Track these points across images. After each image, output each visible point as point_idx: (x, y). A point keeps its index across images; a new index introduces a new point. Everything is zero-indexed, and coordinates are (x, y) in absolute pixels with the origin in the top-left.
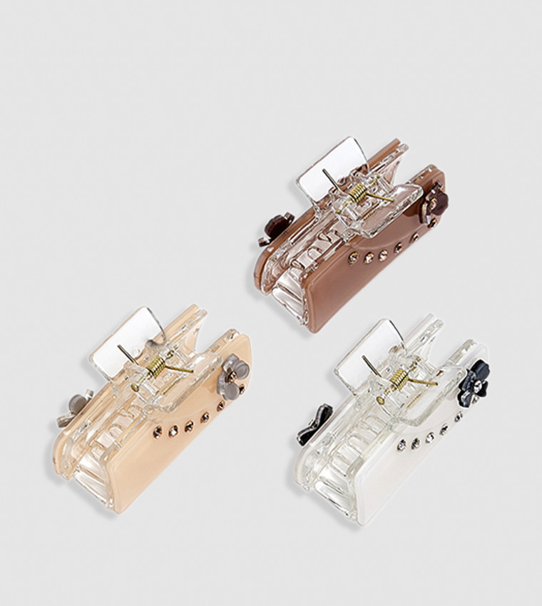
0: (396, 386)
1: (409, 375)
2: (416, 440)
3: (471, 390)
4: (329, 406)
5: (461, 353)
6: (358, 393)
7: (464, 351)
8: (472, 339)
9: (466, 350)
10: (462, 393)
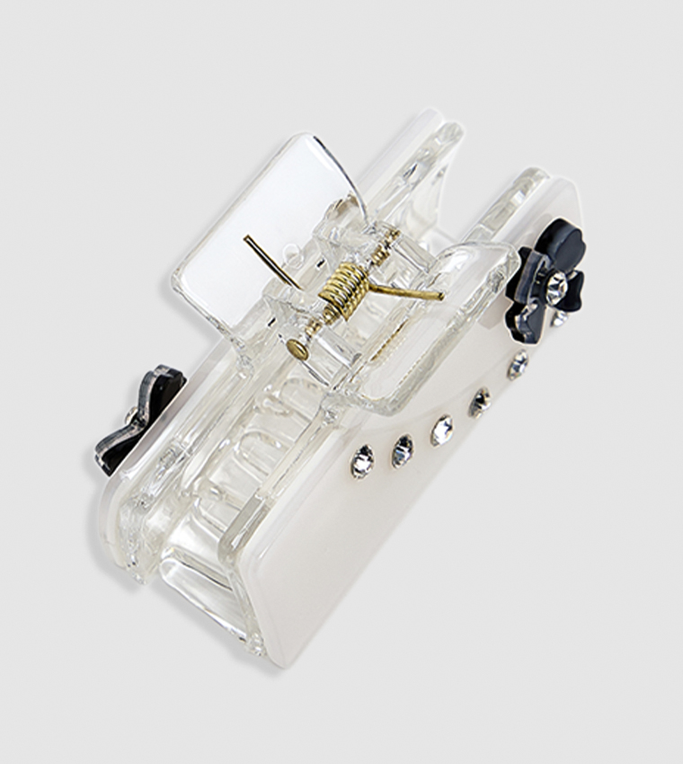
0: (338, 308)
1: (371, 277)
2: (404, 442)
3: (541, 298)
4: (171, 371)
5: (509, 204)
6: (239, 337)
7: (518, 197)
8: (533, 166)
9: (524, 193)
10: (517, 309)
